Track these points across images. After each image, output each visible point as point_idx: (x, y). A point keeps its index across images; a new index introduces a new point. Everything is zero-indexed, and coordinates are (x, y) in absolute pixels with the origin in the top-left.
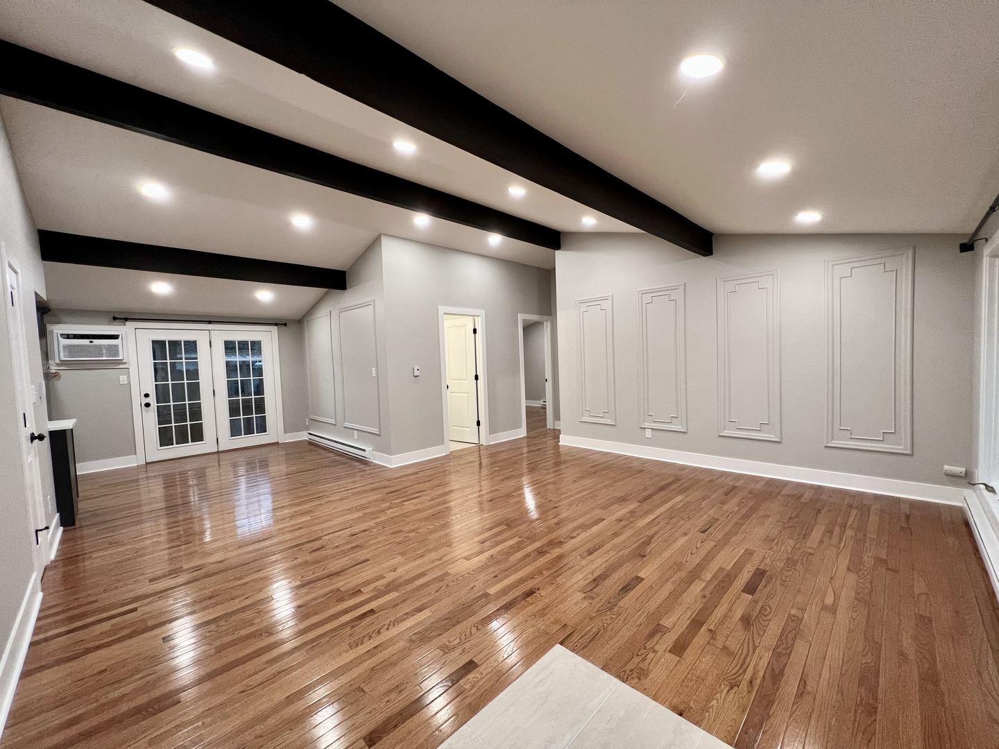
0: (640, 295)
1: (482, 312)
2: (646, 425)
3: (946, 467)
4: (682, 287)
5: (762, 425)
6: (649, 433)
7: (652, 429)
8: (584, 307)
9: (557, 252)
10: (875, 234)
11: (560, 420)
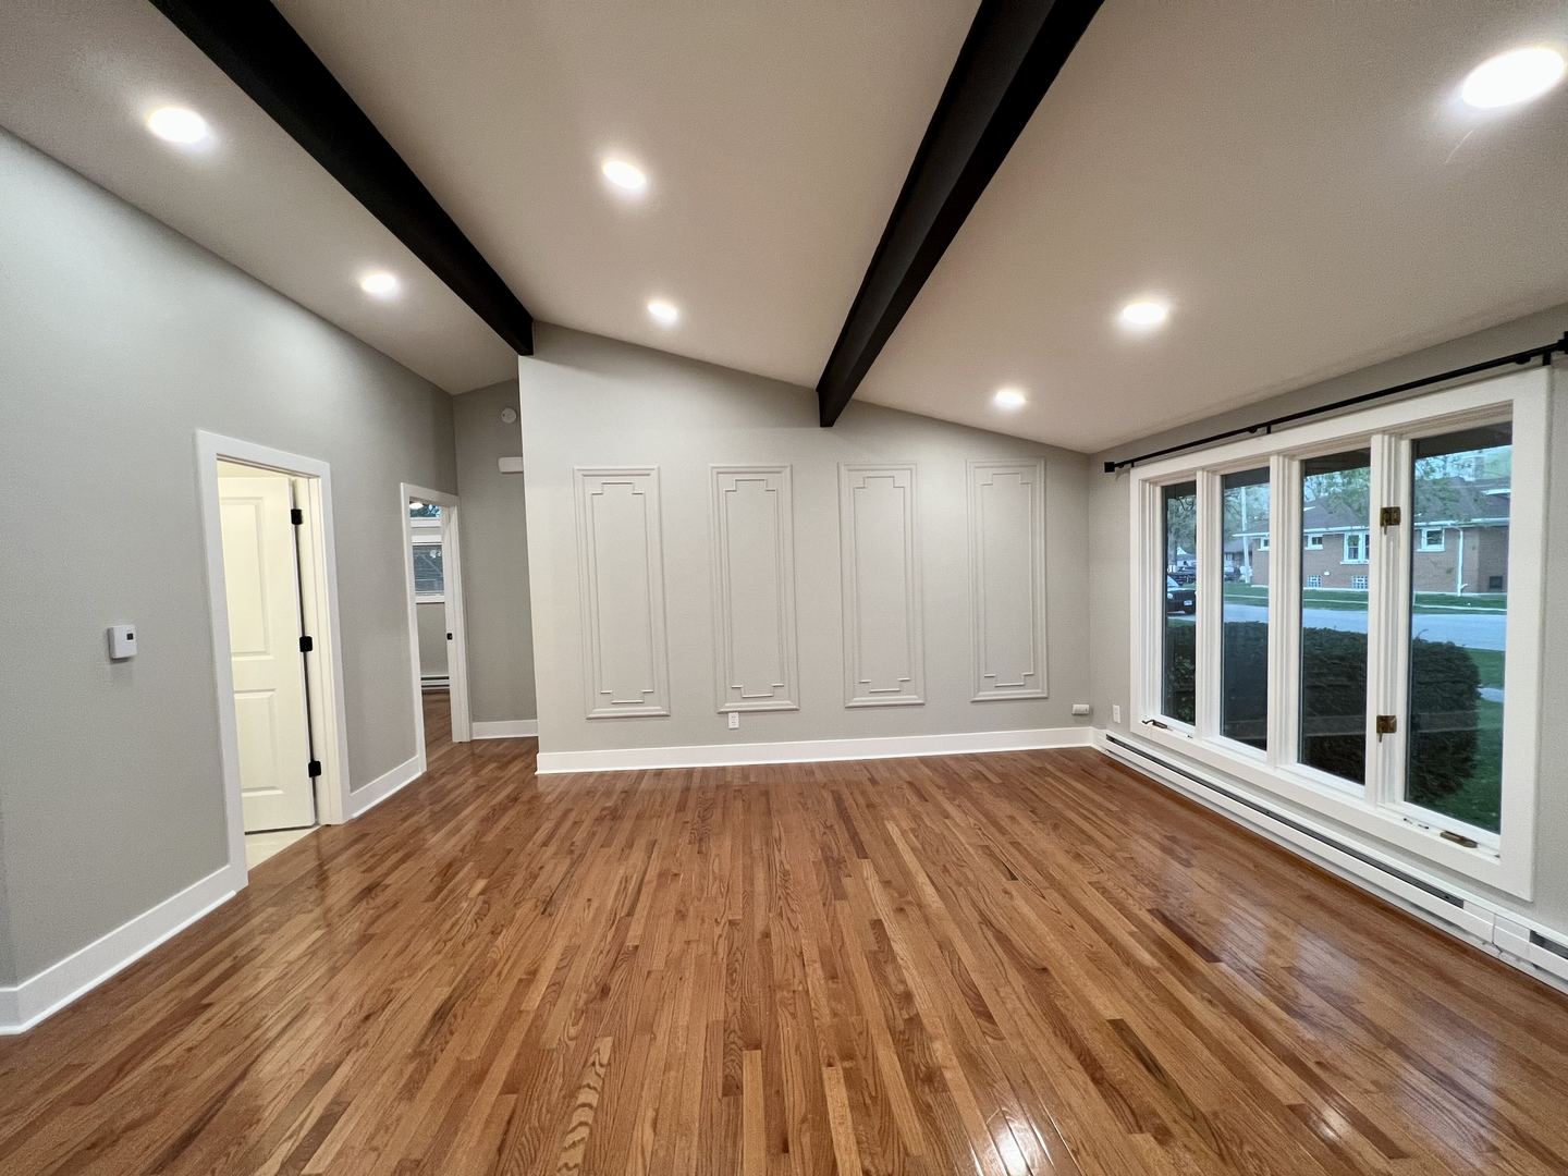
0: (715, 476)
1: (324, 468)
2: (728, 706)
3: (1075, 706)
4: (789, 469)
5: (903, 684)
6: (734, 721)
7: (739, 712)
8: (594, 485)
9: (524, 363)
10: (1020, 439)
11: (534, 715)
